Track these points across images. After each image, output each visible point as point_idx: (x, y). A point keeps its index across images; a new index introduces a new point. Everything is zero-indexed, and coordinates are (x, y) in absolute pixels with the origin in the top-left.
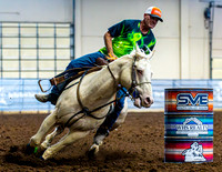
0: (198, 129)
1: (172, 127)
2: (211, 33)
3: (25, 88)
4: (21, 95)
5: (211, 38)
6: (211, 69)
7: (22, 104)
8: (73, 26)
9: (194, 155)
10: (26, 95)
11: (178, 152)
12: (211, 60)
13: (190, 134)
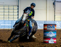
0: (52, 35)
1: (45, 34)
2: (55, 9)
3: (5, 23)
4: (4, 24)
5: (55, 10)
6: (55, 18)
7: (5, 27)
8: (18, 6)
9: (51, 41)
10: (5, 24)
11: (47, 40)
12: (55, 16)
13: (50, 36)
